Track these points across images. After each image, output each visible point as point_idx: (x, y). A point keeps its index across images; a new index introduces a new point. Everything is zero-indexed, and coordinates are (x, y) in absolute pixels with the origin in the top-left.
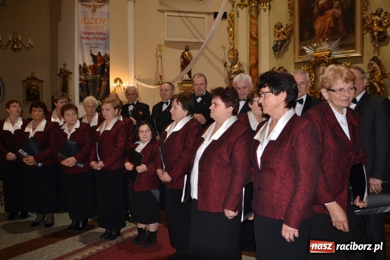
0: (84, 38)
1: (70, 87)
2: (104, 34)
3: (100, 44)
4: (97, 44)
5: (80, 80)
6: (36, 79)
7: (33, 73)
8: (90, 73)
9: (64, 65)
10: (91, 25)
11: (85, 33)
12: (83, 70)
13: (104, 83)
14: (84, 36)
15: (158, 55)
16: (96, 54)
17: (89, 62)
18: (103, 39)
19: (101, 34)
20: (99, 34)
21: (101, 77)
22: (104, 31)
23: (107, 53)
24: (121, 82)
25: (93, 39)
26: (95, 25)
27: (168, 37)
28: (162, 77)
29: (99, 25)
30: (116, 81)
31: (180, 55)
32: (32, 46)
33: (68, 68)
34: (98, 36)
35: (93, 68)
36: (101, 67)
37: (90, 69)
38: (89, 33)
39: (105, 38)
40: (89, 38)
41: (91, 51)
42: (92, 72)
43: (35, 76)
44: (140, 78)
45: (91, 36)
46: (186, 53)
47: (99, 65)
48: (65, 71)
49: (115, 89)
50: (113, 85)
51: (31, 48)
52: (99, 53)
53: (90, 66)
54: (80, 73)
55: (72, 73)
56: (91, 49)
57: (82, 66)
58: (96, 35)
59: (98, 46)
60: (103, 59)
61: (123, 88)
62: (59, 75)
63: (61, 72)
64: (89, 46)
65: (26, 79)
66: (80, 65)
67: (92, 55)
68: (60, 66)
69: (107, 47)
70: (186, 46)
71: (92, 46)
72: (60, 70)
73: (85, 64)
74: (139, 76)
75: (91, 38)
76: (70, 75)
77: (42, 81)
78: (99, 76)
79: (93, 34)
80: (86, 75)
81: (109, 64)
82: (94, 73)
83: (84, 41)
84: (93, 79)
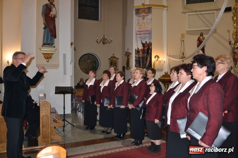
0: (138, 34)
1: (130, 61)
2: (149, 31)
3: (147, 37)
4: (145, 37)
5: (136, 57)
6: (115, 57)
7: (114, 54)
8: (141, 53)
9: (128, 50)
10: (142, 27)
11: (139, 31)
12: (138, 52)
13: (149, 59)
14: (138, 33)
15: (182, 40)
16: (144, 42)
17: (141, 47)
18: (148, 34)
19: (147, 31)
20: (146, 31)
21: (147, 55)
22: (149, 29)
23: (151, 42)
24: (158, 57)
25: (143, 34)
26: (144, 26)
27: (188, 28)
28: (184, 54)
29: (146, 26)
30: (155, 57)
31: (197, 39)
32: (112, 41)
33: (129, 51)
34: (145, 32)
35: (143, 50)
36: (147, 49)
37: (141, 51)
38: (141, 31)
39: (149, 33)
40: (141, 34)
41: (141, 41)
42: (142, 53)
43: (114, 56)
44: (170, 55)
45: (142, 33)
46: (201, 37)
47: (146, 48)
48: (128, 53)
49: (155, 62)
50: (153, 59)
51: (111, 42)
52: (146, 42)
53: (141, 50)
54: (136, 54)
55: (131, 54)
56: (142, 40)
57: (137, 50)
58: (144, 32)
59: (146, 38)
60: (148, 45)
61: (159, 61)
62: (125, 55)
63: (126, 53)
64: (141, 38)
65: (110, 57)
66: (136, 49)
67: (142, 43)
68: (126, 50)
69: (150, 38)
70: (201, 33)
71: (142, 38)
72: (126, 52)
73: (138, 48)
74: (170, 54)
75: (142, 34)
76: (131, 55)
77: (118, 59)
78: (146, 55)
79: (143, 31)
80: (139, 55)
81: (151, 47)
82: (143, 53)
83: (138, 36)
84: (142, 57)
